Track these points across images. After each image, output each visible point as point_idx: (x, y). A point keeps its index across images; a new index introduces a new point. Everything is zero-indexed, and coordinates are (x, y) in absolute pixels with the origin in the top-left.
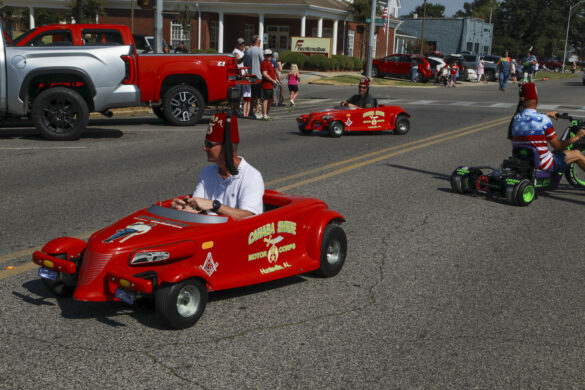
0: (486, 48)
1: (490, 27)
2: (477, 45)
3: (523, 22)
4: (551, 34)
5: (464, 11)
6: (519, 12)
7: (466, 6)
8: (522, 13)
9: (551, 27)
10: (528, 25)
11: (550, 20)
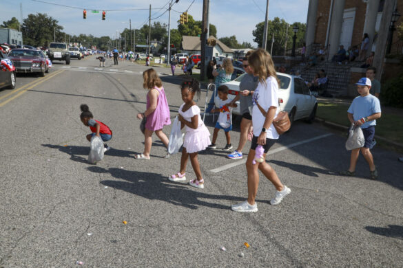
0: (20, 42)
1: (21, 33)
2: (16, 41)
3: (34, 32)
4: (46, 38)
5: (4, 25)
6: (31, 27)
7: (4, 23)
8: (33, 29)
9: (46, 35)
10: (36, 33)
11: (45, 32)
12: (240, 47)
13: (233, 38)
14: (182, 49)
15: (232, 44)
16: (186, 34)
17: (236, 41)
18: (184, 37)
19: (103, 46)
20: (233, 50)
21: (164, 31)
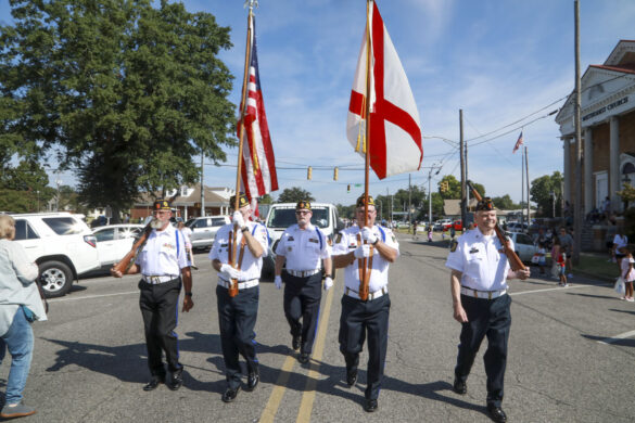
12: (516, 207)
13: (507, 197)
14: (444, 214)
15: (506, 204)
16: (448, 198)
17: (511, 201)
18: (446, 201)
19: (353, 215)
20: (506, 212)
21: (422, 194)
